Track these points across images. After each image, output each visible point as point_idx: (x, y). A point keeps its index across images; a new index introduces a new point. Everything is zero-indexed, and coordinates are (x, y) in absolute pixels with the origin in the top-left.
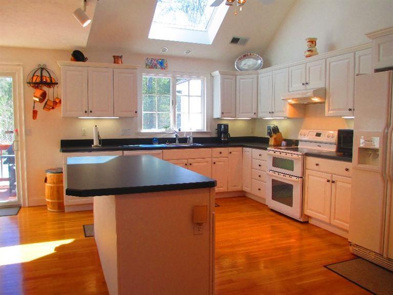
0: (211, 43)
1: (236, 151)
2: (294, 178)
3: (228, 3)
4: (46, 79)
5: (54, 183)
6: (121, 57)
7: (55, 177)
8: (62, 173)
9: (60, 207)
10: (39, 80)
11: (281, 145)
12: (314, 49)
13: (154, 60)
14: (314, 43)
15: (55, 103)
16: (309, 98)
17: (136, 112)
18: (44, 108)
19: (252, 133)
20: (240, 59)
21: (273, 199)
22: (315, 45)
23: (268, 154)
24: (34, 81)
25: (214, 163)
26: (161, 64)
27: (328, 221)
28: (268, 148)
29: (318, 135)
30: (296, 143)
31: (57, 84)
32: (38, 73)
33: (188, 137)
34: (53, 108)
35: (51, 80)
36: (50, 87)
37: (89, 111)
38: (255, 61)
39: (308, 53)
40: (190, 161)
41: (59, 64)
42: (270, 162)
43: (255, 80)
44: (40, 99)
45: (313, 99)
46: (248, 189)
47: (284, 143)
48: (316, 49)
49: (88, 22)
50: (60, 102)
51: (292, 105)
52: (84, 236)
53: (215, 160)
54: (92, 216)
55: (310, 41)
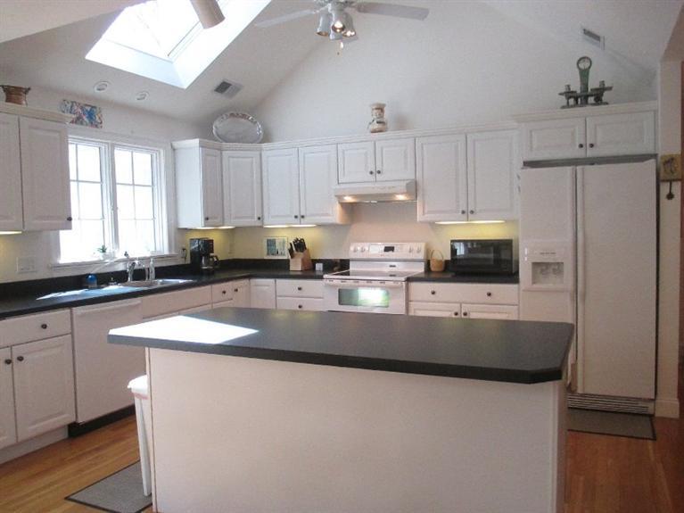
0: (185, 87)
6: (26, 91)
13: (78, 105)
17: (69, 220)
19: (230, 253)
26: (91, 115)
29: (390, 249)
33: (144, 267)
39: (376, 126)
42: (333, 297)
43: (256, 160)
47: (319, 266)
55: (376, 109)
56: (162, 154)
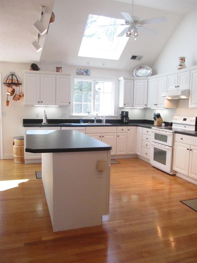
0: (118, 59)
1: (132, 128)
2: (167, 147)
3: (127, 36)
4: (15, 82)
5: (19, 146)
6: (61, 68)
7: (20, 142)
8: (23, 139)
9: (22, 160)
10: (10, 82)
11: (161, 126)
12: (183, 64)
13: (82, 69)
14: (184, 60)
15: (20, 96)
16: (179, 96)
17: (70, 103)
18: (13, 99)
19: (144, 117)
20: (137, 69)
21: (154, 160)
22: (185, 61)
23: (152, 132)
24: (8, 82)
25: (118, 136)
26: (86, 72)
27: (187, 174)
28: (152, 128)
29: (185, 120)
30: (171, 124)
31: (21, 84)
32: (10, 77)
33: (102, 119)
34: (19, 99)
35: (18, 82)
36: (17, 86)
37: (41, 102)
38: (147, 70)
39: (180, 67)
40: (103, 135)
41: (22, 72)
42: (153, 136)
43: (146, 83)
44: (11, 94)
45: (181, 97)
46: (139, 153)
47: (163, 124)
48: (185, 64)
49: (41, 49)
50: (23, 95)
51: (169, 100)
52: (36, 178)
53: (118, 134)
54: (41, 167)
55: (181, 59)
56: (114, 82)
